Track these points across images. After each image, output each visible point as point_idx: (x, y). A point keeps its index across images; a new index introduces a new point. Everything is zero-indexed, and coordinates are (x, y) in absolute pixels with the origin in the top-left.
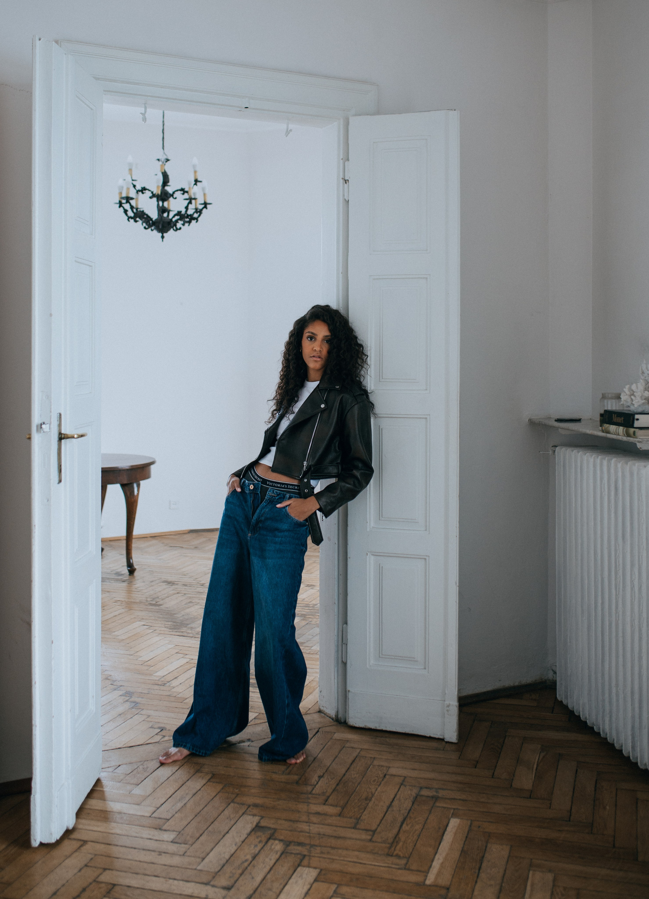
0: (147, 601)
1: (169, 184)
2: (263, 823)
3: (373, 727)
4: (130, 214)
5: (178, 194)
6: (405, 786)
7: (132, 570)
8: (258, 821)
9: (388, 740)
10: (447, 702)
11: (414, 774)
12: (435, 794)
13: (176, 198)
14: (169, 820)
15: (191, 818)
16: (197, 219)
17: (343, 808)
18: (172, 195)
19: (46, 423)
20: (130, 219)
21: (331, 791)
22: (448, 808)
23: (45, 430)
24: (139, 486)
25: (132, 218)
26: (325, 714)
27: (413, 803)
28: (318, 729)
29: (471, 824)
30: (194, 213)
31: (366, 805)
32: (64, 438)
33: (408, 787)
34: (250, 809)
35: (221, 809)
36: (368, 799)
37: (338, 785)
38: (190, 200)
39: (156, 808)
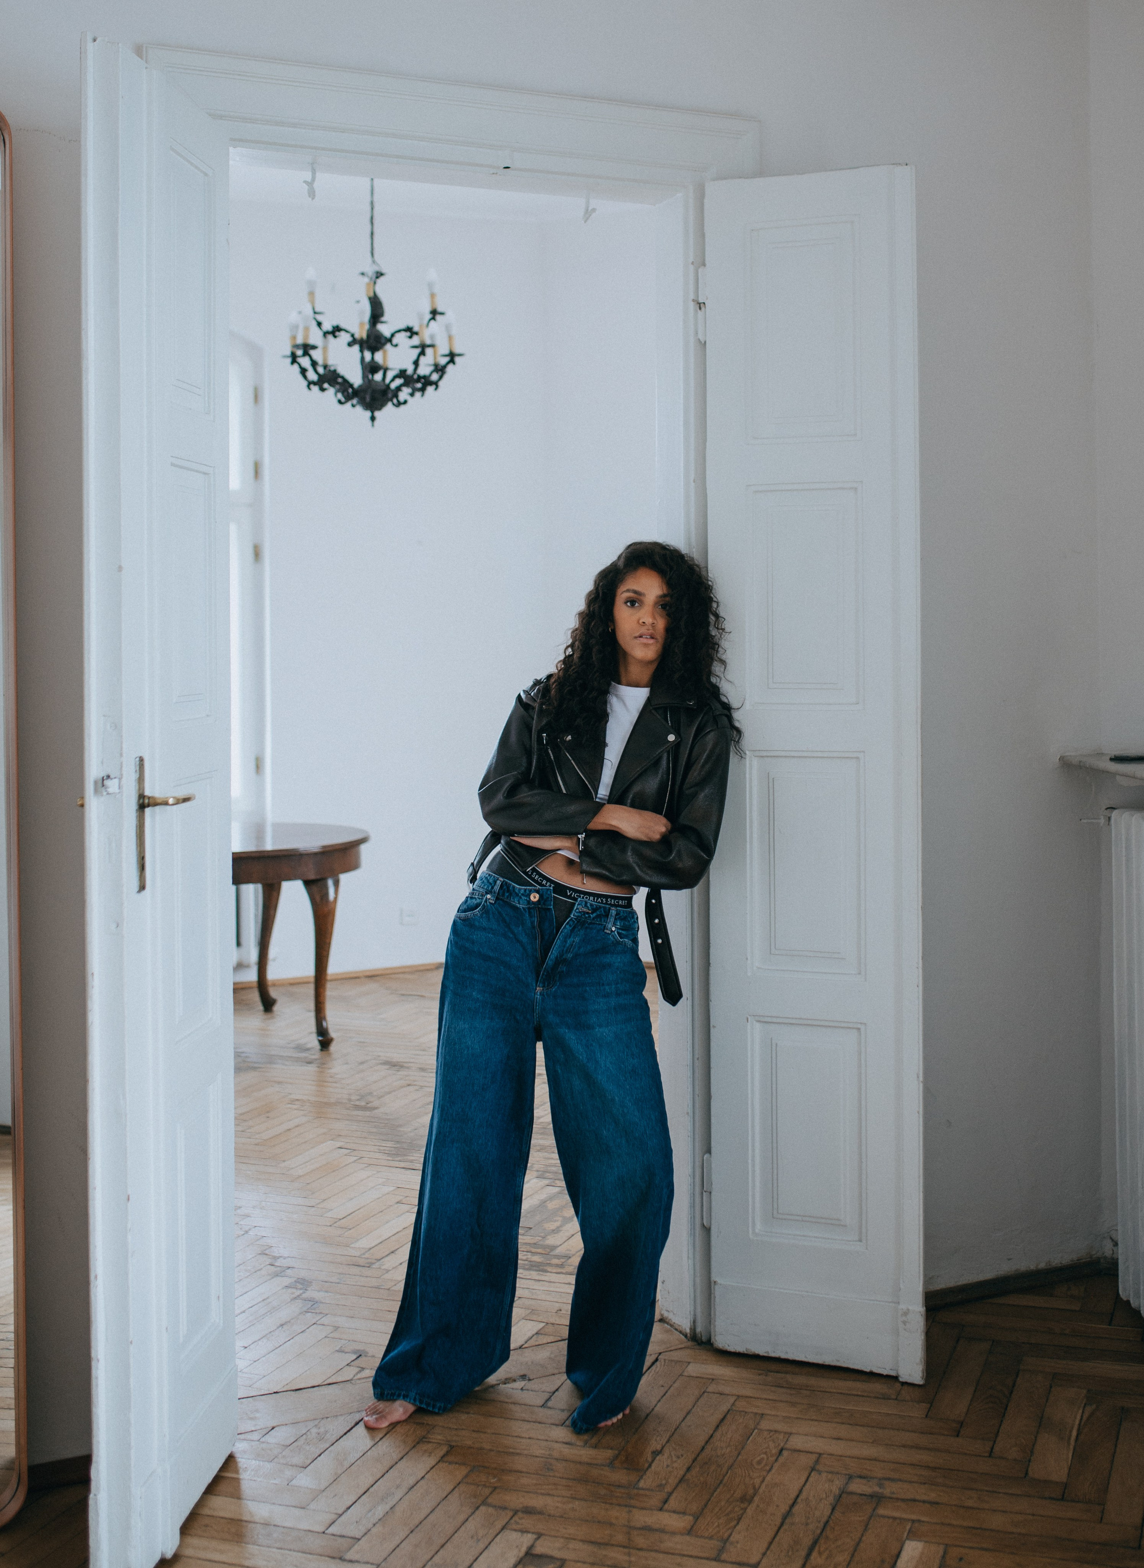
0: (350, 1100)
1: (383, 319)
2: (539, 1549)
3: (762, 1353)
4: (312, 376)
5: (400, 339)
6: (820, 1472)
7: (325, 1042)
8: (529, 1544)
9: (789, 1377)
10: (903, 1306)
11: (837, 1448)
12: (877, 1489)
13: (396, 346)
14: (359, 1539)
15: (402, 1535)
16: (436, 384)
17: (697, 1518)
18: (390, 340)
19: (112, 776)
20: (312, 386)
21: (677, 1481)
22: (900, 1519)
23: (110, 790)
24: (337, 884)
25: (315, 383)
26: (671, 1326)
27: (833, 1509)
28: (657, 1355)
29: (945, 1553)
30: (432, 373)
31: (741, 1512)
32: (148, 806)
33: (824, 1475)
34: (516, 1518)
35: (462, 1517)
36: (746, 1499)
37: (689, 1469)
38: (423, 348)
39: (336, 1514)
